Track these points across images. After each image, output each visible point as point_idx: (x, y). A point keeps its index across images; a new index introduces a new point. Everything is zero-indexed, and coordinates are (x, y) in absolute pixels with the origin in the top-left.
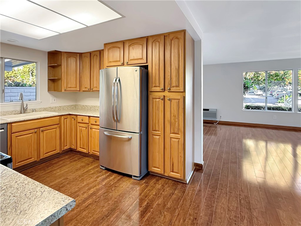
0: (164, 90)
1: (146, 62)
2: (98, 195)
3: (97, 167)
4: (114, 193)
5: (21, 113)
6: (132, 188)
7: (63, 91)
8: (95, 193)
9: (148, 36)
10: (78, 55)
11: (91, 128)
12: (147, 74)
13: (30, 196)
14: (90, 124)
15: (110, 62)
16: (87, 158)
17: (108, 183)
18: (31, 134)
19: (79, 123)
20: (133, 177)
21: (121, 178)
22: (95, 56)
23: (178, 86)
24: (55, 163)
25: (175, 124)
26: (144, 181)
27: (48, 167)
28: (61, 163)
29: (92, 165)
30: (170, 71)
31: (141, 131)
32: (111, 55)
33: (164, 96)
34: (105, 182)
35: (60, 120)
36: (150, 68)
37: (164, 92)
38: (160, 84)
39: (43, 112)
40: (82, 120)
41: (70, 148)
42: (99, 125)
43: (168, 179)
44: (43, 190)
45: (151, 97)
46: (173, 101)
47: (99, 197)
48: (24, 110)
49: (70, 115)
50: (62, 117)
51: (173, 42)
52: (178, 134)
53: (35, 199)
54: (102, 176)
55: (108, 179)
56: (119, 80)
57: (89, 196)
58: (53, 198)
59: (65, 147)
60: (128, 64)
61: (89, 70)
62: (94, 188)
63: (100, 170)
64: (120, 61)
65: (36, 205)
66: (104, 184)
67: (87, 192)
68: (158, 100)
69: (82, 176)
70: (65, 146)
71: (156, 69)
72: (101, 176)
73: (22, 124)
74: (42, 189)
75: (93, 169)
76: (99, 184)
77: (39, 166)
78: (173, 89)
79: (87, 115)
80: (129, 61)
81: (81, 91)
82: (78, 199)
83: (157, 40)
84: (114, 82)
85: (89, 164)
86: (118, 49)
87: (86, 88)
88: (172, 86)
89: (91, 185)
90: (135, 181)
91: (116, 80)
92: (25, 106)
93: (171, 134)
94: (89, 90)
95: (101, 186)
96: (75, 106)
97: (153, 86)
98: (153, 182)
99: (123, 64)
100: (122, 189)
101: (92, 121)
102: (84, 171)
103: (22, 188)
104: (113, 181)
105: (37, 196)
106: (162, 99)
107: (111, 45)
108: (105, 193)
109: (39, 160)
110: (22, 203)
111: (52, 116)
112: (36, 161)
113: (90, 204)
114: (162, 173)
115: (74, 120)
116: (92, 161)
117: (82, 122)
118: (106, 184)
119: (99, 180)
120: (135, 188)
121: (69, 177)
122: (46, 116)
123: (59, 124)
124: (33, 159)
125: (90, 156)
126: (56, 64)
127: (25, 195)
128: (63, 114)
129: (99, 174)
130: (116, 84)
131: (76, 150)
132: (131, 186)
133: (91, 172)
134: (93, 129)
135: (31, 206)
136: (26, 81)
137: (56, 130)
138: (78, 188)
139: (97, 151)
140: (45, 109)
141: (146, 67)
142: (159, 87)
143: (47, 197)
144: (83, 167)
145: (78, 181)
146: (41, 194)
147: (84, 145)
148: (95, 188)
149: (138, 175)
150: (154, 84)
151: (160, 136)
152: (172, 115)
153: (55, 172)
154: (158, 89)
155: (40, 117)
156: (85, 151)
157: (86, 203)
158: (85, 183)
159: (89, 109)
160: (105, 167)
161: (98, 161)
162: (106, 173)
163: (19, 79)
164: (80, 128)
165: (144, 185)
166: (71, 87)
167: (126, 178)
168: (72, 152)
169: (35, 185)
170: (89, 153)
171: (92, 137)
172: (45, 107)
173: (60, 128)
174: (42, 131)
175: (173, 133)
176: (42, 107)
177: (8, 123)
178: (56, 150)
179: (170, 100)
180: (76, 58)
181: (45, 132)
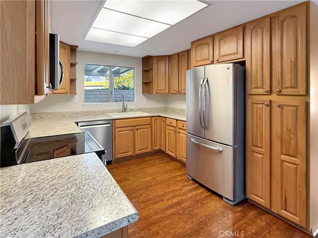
0: (270, 92)
1: (242, 57)
2: (182, 207)
3: (184, 175)
4: (200, 211)
5: (123, 112)
6: (222, 213)
7: (154, 93)
8: (179, 204)
9: (245, 23)
10: (167, 57)
11: (179, 133)
12: (245, 72)
13: (104, 193)
14: (177, 128)
15: (198, 61)
16: (175, 163)
17: (195, 197)
18: (129, 131)
19: (167, 125)
20: (224, 199)
22: (183, 57)
23: (296, 87)
24: (147, 161)
25: (290, 141)
26: (239, 209)
27: (141, 163)
28: (152, 161)
29: (179, 171)
30: (280, 66)
31: (235, 143)
32: (199, 53)
33: (271, 101)
34: (190, 194)
35: (151, 120)
36: (248, 64)
37: (270, 95)
38: (263, 84)
39: (139, 112)
40: (171, 123)
41: (160, 149)
42: (185, 130)
43: (277, 218)
44: (115, 190)
45: (249, 102)
46: (285, 108)
47: (183, 209)
48: (125, 110)
49: (160, 116)
50: (153, 118)
51: (285, 23)
52: (295, 157)
53: (106, 197)
54: (189, 187)
55: (194, 192)
56: (207, 81)
57: (173, 204)
58: (120, 203)
59: (155, 148)
60: (218, 62)
61: (177, 72)
62: (178, 197)
63: (187, 179)
64: (208, 59)
65: (105, 205)
66: (189, 196)
67: (172, 199)
68: (260, 106)
69: (169, 181)
70: (156, 146)
71: (257, 64)
72: (187, 186)
73: (122, 122)
74: (115, 188)
75: (181, 175)
76: (184, 194)
77: (134, 161)
78: (285, 92)
79: (175, 118)
80: (219, 58)
81: (170, 93)
82: (162, 203)
83: (258, 26)
84: (201, 83)
85: (176, 170)
86: (207, 46)
87: (174, 90)
88: (284, 87)
89: (177, 193)
90: (227, 205)
91: (203, 81)
92: (125, 106)
93: (282, 156)
94: (178, 93)
95: (185, 197)
96: (166, 108)
97: (253, 87)
98: (252, 214)
99: (212, 63)
100: (210, 209)
101: (180, 125)
102: (171, 175)
103: (101, 182)
104: (199, 196)
105: (109, 194)
106: (267, 105)
107: (199, 43)
108: (189, 207)
109: (134, 155)
110: (97, 198)
111: (144, 116)
112: (132, 155)
113: (173, 214)
114: (268, 207)
115: (164, 122)
116: (179, 167)
117: (170, 124)
118: (191, 196)
119: (184, 190)
120: (227, 213)
121: (157, 178)
122: (140, 116)
123: (150, 125)
124: (130, 153)
125: (177, 161)
126: (148, 69)
127: (101, 190)
128: (154, 115)
129: (186, 184)
130: (203, 86)
131: (165, 152)
132: (221, 209)
133: (177, 178)
134: (181, 134)
135: (101, 204)
136: (130, 85)
137: (148, 130)
138: (164, 192)
139: (184, 157)
140: (140, 110)
141: (243, 63)
142: (263, 88)
143: (116, 199)
144: (171, 171)
145: (165, 184)
146: (112, 194)
147: (172, 149)
148: (180, 198)
149: (232, 199)
150: (254, 84)
151: (264, 155)
152: (285, 128)
153: (145, 170)
154: (260, 91)
155: (135, 117)
156: (173, 155)
157: (169, 211)
158: (171, 189)
159: (178, 112)
160: (192, 178)
161: (185, 168)
162: (193, 184)
163: (126, 83)
164: (168, 131)
165: (238, 214)
166: (161, 90)
167: (216, 198)
168: (161, 153)
169: (111, 182)
170: (177, 158)
171: (179, 142)
172: (140, 107)
173: (151, 128)
174: (137, 129)
175: (286, 155)
176: (138, 108)
177: (112, 120)
178: (148, 149)
179: (281, 106)
180: (165, 61)
181: (139, 130)
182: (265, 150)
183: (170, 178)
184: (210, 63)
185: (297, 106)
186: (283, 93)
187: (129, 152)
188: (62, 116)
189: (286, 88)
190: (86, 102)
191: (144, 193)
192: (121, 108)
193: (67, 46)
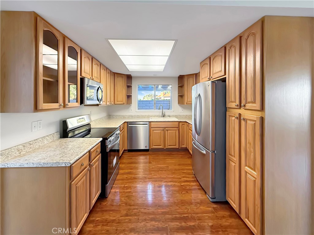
1: (224, 74)
6: (197, 203)
7: (185, 104)
9: (226, 44)
10: (195, 75)
17: (185, 186)
20: (207, 195)
21: (199, 189)
25: (250, 154)
26: (215, 206)
31: (213, 149)
32: (203, 72)
33: (240, 114)
35: (179, 125)
36: (227, 81)
37: (240, 108)
38: (235, 99)
41: (186, 148)
46: (248, 122)
49: (186, 122)
50: (181, 123)
52: (254, 170)
54: (187, 179)
55: (189, 183)
59: (183, 146)
60: (212, 79)
66: (182, 184)
68: (233, 118)
69: (176, 171)
71: (232, 81)
75: (188, 169)
76: (179, 182)
77: (165, 153)
78: (247, 106)
80: (213, 75)
83: (233, 46)
86: (207, 66)
88: (247, 102)
89: (174, 180)
92: (164, 113)
93: (246, 167)
95: (179, 184)
97: (230, 101)
100: (190, 197)
102: (181, 167)
104: (190, 187)
106: (237, 118)
109: (165, 148)
111: (173, 121)
112: (163, 148)
114: (238, 212)
115: (188, 127)
119: (182, 180)
120: (200, 205)
123: (178, 127)
128: (181, 121)
129: (187, 176)
132: (199, 201)
133: (184, 171)
137: (176, 132)
138: (167, 176)
140: (176, 116)
141: (225, 80)
142: (235, 102)
145: (172, 172)
150: (230, 98)
151: (236, 163)
152: (248, 142)
158: (173, 176)
162: (192, 178)
165: (210, 209)
166: (189, 101)
168: (186, 151)
172: (176, 114)
173: (179, 130)
174: (167, 130)
175: (248, 166)
176: (174, 114)
177: (149, 122)
178: (176, 145)
179: (245, 120)
180: (193, 78)
181: (169, 131)
182: (236, 159)
183: (179, 169)
184: (208, 80)
185: (255, 121)
186: (247, 108)
187: (161, 146)
188: (124, 118)
189: (249, 103)
190: (139, 109)
191: (153, 173)
192: (161, 114)
193: (124, 76)
